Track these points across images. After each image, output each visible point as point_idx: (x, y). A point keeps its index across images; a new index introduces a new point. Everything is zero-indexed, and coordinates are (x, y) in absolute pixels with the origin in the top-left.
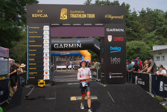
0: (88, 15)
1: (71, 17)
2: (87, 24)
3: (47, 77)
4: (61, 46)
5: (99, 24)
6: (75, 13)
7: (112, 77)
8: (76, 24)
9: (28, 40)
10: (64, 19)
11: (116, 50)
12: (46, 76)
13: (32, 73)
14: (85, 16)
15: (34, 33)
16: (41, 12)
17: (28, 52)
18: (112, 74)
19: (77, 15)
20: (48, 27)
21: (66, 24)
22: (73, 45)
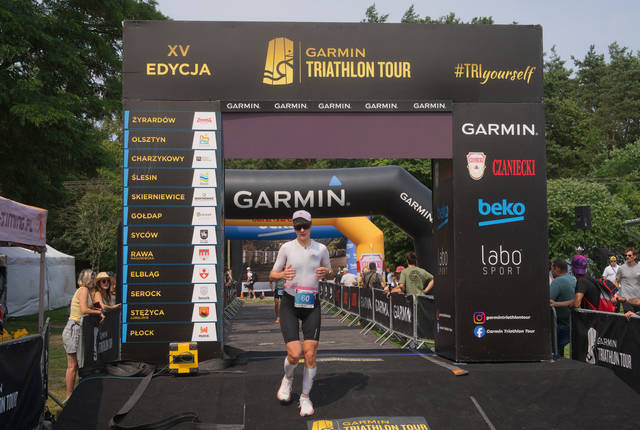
0: (384, 66)
1: (310, 75)
2: (379, 106)
3: (206, 330)
4: (263, 201)
5: (427, 105)
6: (327, 60)
7: (489, 331)
8: (332, 106)
9: (126, 171)
10: (282, 82)
11: (505, 213)
12: (204, 326)
13: (144, 314)
14: (367, 70)
15: (151, 144)
16: (184, 54)
17: (125, 223)
18: (488, 318)
19: (334, 66)
20: (212, 115)
21: (288, 106)
22: (311, 194)
